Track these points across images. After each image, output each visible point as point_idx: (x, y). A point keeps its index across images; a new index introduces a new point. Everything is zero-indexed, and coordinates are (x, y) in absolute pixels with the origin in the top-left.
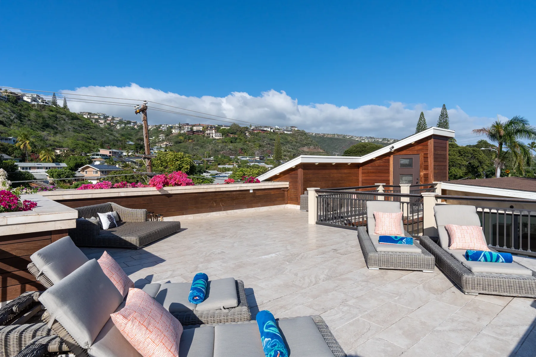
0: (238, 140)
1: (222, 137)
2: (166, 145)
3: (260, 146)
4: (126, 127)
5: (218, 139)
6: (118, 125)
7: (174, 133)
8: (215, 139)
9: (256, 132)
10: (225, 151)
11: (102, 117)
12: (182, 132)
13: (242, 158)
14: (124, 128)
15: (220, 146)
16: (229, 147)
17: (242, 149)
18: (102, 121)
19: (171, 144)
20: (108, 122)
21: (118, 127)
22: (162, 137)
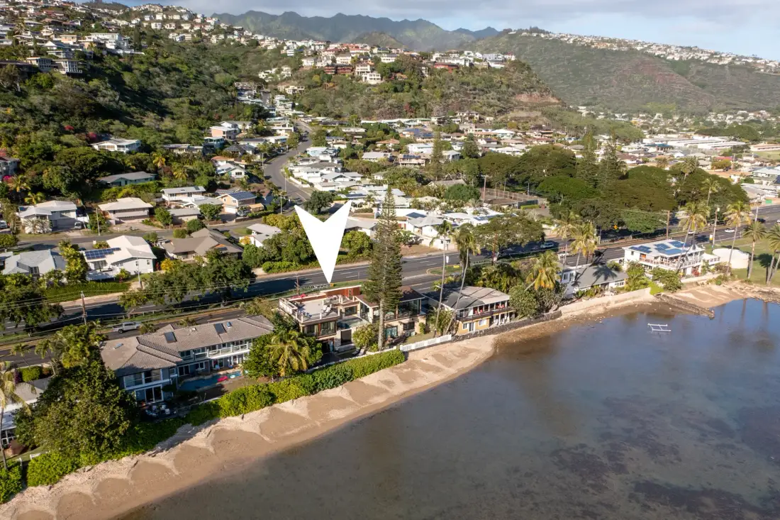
0: (407, 87)
1: (382, 79)
2: (294, 90)
3: (442, 96)
4: (227, 42)
5: (375, 86)
6: (214, 36)
7: (307, 67)
8: (370, 85)
9: (438, 67)
10: (382, 109)
11: (186, 18)
12: (319, 65)
13: (409, 122)
14: (223, 42)
15: (375, 101)
16: (390, 101)
17: (411, 104)
18: (186, 27)
19: (300, 89)
20: (197, 28)
21: (214, 40)
22: (286, 71)
